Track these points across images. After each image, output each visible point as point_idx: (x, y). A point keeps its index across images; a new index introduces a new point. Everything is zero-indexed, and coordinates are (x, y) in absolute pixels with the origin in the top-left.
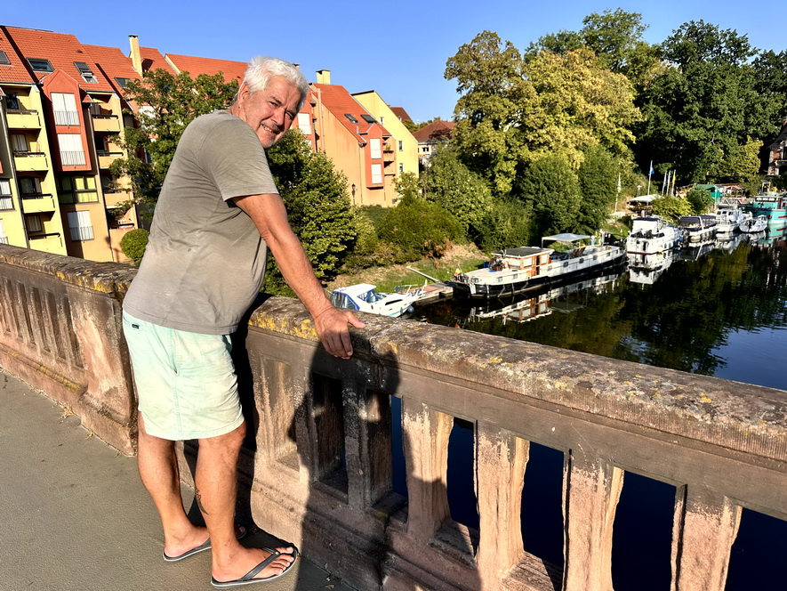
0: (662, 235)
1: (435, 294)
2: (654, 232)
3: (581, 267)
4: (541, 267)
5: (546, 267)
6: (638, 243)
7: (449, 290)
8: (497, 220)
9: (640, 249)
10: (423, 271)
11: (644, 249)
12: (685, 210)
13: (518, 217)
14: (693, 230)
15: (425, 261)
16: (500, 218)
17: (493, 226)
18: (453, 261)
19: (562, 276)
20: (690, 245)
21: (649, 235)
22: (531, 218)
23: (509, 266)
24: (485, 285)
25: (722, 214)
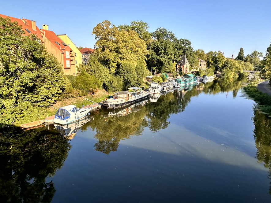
0: (159, 88)
1: (96, 108)
2: (157, 87)
3: (140, 97)
4: (129, 98)
5: (130, 98)
6: (152, 90)
7: (100, 106)
8: (113, 82)
9: (153, 92)
10: (89, 99)
11: (154, 92)
12: (161, 80)
13: (119, 81)
14: (165, 86)
15: (89, 95)
16: (114, 81)
17: (111, 84)
18: (98, 95)
19: (135, 101)
20: (164, 91)
21: (155, 88)
22: (123, 81)
23: (120, 97)
24: (113, 104)
25: (170, 82)
